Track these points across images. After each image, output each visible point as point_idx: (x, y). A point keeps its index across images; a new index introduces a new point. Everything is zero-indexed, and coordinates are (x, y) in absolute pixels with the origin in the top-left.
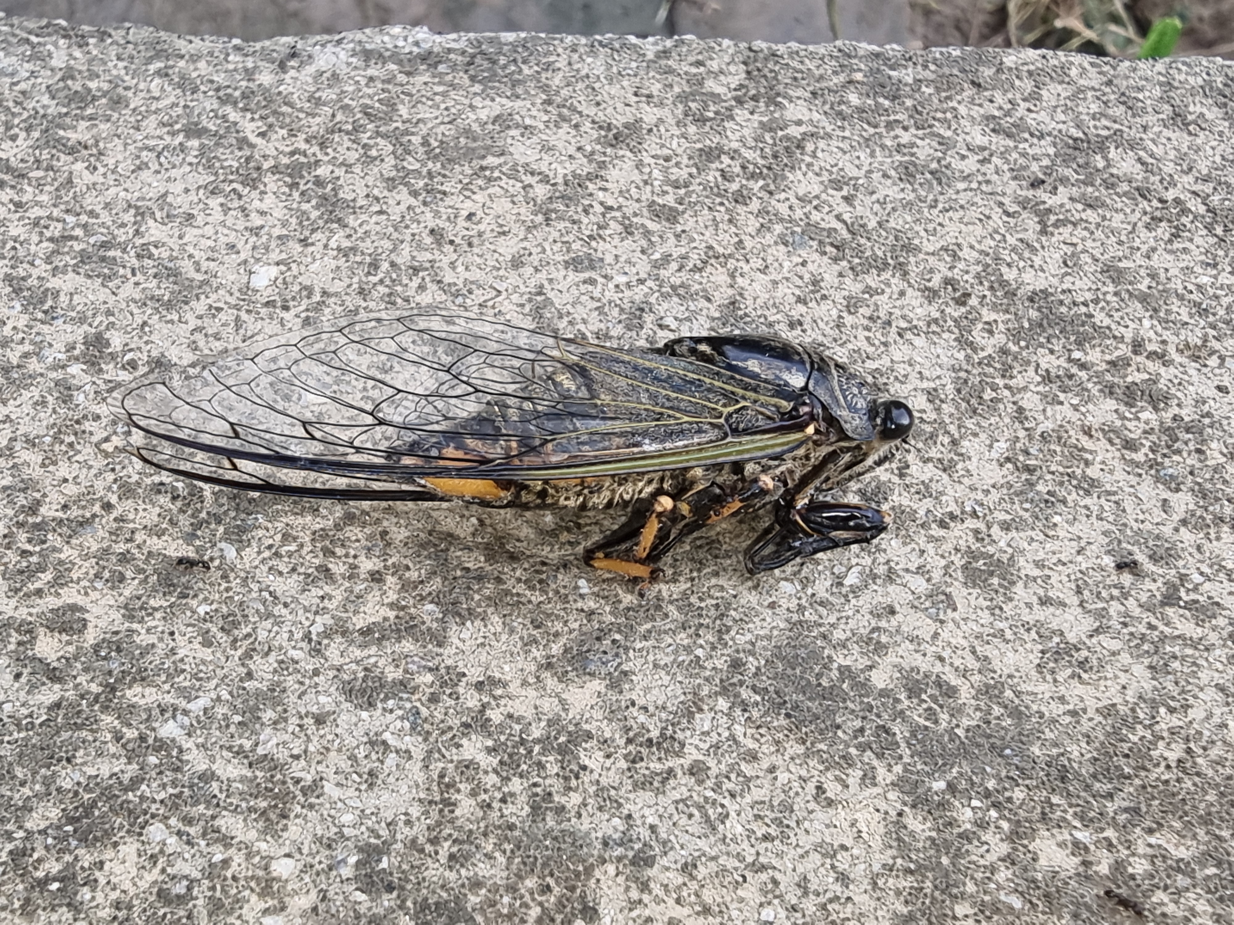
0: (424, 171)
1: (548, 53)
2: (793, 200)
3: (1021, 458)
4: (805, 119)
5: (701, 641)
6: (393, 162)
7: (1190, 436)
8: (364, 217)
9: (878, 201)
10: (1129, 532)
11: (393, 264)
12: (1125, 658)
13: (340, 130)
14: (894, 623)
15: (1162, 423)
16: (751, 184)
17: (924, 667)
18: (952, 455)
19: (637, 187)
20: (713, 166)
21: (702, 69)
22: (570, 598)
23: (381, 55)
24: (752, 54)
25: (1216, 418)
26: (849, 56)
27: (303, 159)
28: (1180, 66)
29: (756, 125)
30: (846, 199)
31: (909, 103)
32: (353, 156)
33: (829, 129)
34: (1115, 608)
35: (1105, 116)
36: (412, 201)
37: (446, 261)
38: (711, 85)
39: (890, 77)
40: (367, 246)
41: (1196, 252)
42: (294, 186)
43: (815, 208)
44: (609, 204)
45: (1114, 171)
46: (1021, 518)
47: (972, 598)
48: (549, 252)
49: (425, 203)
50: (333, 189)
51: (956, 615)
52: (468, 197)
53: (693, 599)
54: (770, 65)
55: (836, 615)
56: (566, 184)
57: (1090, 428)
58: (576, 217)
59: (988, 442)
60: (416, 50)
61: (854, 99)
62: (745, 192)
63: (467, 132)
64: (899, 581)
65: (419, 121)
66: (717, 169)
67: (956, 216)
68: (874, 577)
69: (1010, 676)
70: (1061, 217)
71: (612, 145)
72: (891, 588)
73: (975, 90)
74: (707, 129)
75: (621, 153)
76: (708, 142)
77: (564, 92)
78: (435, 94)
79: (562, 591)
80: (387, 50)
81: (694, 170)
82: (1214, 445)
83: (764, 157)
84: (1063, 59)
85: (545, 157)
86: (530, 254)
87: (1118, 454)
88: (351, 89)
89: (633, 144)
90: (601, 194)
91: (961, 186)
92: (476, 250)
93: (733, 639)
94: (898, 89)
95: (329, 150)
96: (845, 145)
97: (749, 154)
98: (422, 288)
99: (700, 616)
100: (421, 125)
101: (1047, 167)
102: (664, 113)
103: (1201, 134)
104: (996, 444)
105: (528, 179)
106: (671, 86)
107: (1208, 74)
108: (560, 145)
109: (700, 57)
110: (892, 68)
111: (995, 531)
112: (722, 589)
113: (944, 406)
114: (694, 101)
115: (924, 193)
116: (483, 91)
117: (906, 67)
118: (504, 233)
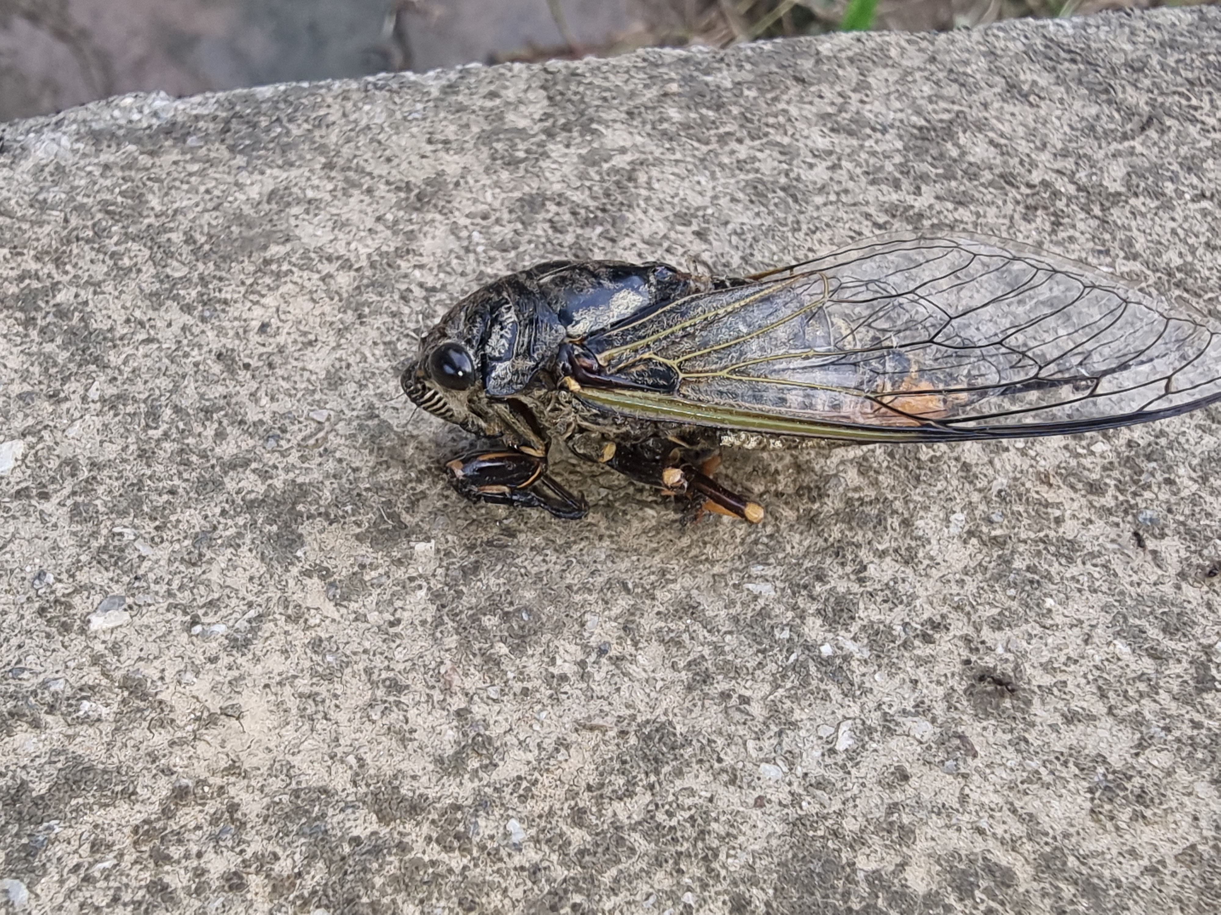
0: (195, 276)
1: (315, 107)
2: (641, 245)
3: (985, 529)
4: (628, 144)
5: (686, 880)
6: (153, 271)
7: (1154, 464)
8: (128, 350)
9: (735, 233)
10: (1130, 602)
11: (177, 410)
12: (1182, 776)
13: (78, 239)
14: (910, 792)
15: (1119, 454)
16: (587, 232)
17: (963, 847)
18: (908, 540)
19: (458, 257)
20: (540, 217)
21: (498, 101)
22: (503, 853)
23: (113, 135)
24: (549, 77)
25: (1172, 436)
26: (657, 66)
27: (35, 285)
28: (996, 31)
29: (575, 160)
30: (698, 234)
31: (735, 110)
32: (100, 270)
33: (657, 153)
34: (1148, 707)
35: (942, 98)
36: (186, 319)
37: (244, 392)
38: (514, 119)
39: (707, 84)
40: (139, 390)
41: (1082, 239)
42: (29, 322)
43: (668, 251)
44: (430, 285)
45: (972, 159)
46: (1009, 609)
47: (989, 734)
48: (371, 359)
49: (203, 320)
50: (82, 319)
51: (978, 762)
52: (257, 303)
53: (660, 817)
54: (573, 87)
55: (840, 797)
56: (372, 265)
57: (1047, 476)
58: (394, 309)
59: (942, 515)
60: (155, 122)
61: (674, 113)
62: (583, 244)
63: (239, 218)
64: (899, 731)
65: (176, 211)
66: (545, 220)
67: (826, 236)
68: (870, 731)
69: (1066, 836)
70: (935, 221)
71: (417, 209)
72: (893, 743)
73: (800, 87)
74: (521, 172)
75: (429, 217)
76: (526, 189)
77: (347, 151)
78: (190, 174)
79: (490, 845)
80: (120, 127)
81: (519, 226)
82: (1182, 471)
83: (594, 198)
84: (878, 39)
85: (341, 236)
86: (348, 366)
87: (1084, 501)
88: (83, 182)
89: (441, 203)
90: (417, 273)
91: (819, 200)
92: (279, 372)
93: (724, 866)
94: (720, 97)
95: (68, 267)
96: (680, 170)
97: (577, 197)
98: (220, 435)
99: (675, 840)
100: (180, 217)
101: (901, 164)
102: (468, 159)
103: (1042, 104)
104: (952, 517)
105: (326, 268)
106: (467, 126)
107: (1026, 37)
108: (355, 217)
109: (492, 88)
110: (708, 74)
111: (986, 633)
112: (692, 793)
113: (881, 478)
114: (498, 140)
115: (781, 215)
116: (248, 163)
117: (720, 70)
118: (310, 343)
